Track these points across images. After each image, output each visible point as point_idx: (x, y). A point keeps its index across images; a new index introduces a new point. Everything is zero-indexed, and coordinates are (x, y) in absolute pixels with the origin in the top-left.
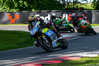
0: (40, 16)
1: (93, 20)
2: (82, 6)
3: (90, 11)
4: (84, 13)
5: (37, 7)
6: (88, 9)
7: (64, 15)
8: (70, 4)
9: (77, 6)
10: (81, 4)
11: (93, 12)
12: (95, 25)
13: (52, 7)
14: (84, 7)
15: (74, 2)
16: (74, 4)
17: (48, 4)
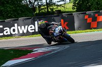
7: (36, 23)
8: (42, 7)
11: (75, 15)
13: (18, 14)
15: (47, 4)
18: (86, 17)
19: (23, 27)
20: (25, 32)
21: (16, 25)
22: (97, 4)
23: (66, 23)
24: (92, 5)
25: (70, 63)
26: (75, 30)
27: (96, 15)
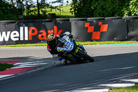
2: (54, 11)
3: (66, 19)
4: (56, 24)
6: (64, 17)
8: (32, 9)
9: (45, 12)
10: (52, 8)
11: (73, 21)
14: (57, 12)
16: (39, 9)
18: (87, 25)
19: (4, 33)
20: (7, 39)
22: (103, 9)
24: (95, 9)
25: (57, 85)
27: (100, 23)
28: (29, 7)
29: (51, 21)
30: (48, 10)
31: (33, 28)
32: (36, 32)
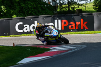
0: (24, 24)
1: (96, 25)
2: (80, 8)
4: (83, 17)
5: (19, 12)
6: (88, 12)
7: (56, 21)
8: (64, 6)
9: (73, 8)
10: (79, 5)
11: (95, 15)
12: (99, 32)
13: (39, 11)
14: (83, 8)
16: (69, 6)
17: (34, 8)
21: (36, 22)
23: (85, 23)
26: (94, 30)
28: (61, 4)
29: (78, 15)
30: (76, 6)
31: (64, 21)
32: (67, 24)
